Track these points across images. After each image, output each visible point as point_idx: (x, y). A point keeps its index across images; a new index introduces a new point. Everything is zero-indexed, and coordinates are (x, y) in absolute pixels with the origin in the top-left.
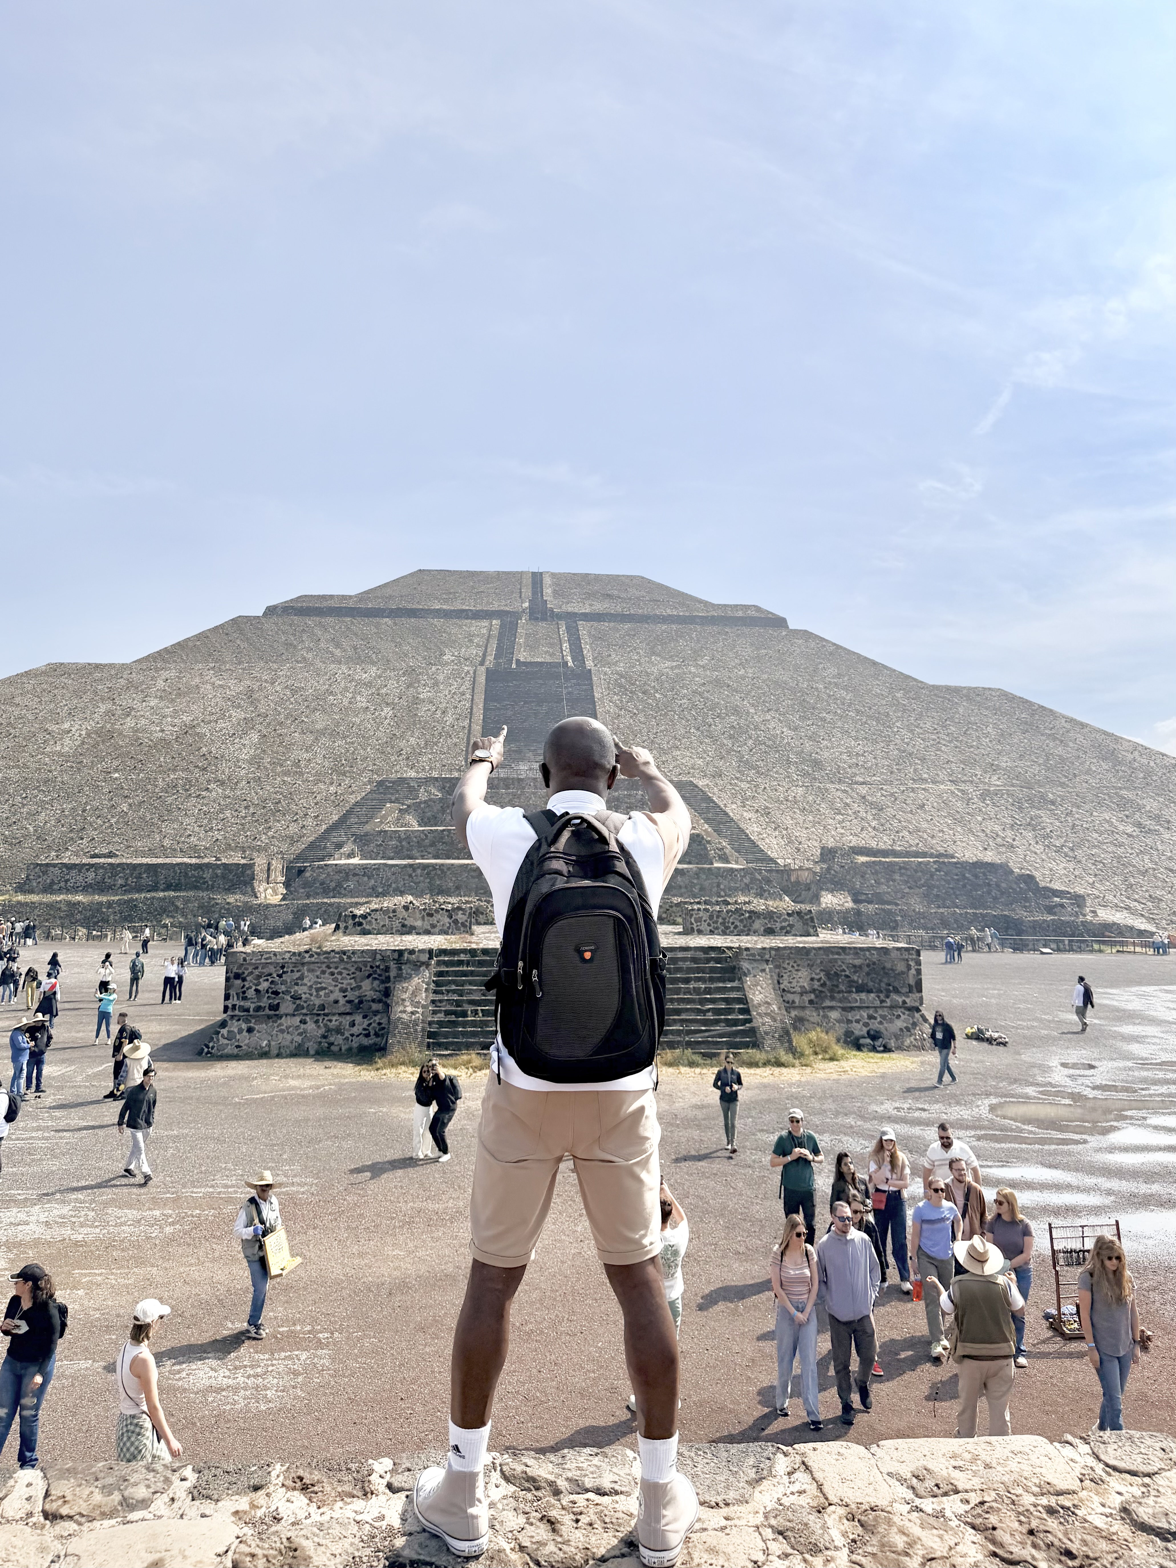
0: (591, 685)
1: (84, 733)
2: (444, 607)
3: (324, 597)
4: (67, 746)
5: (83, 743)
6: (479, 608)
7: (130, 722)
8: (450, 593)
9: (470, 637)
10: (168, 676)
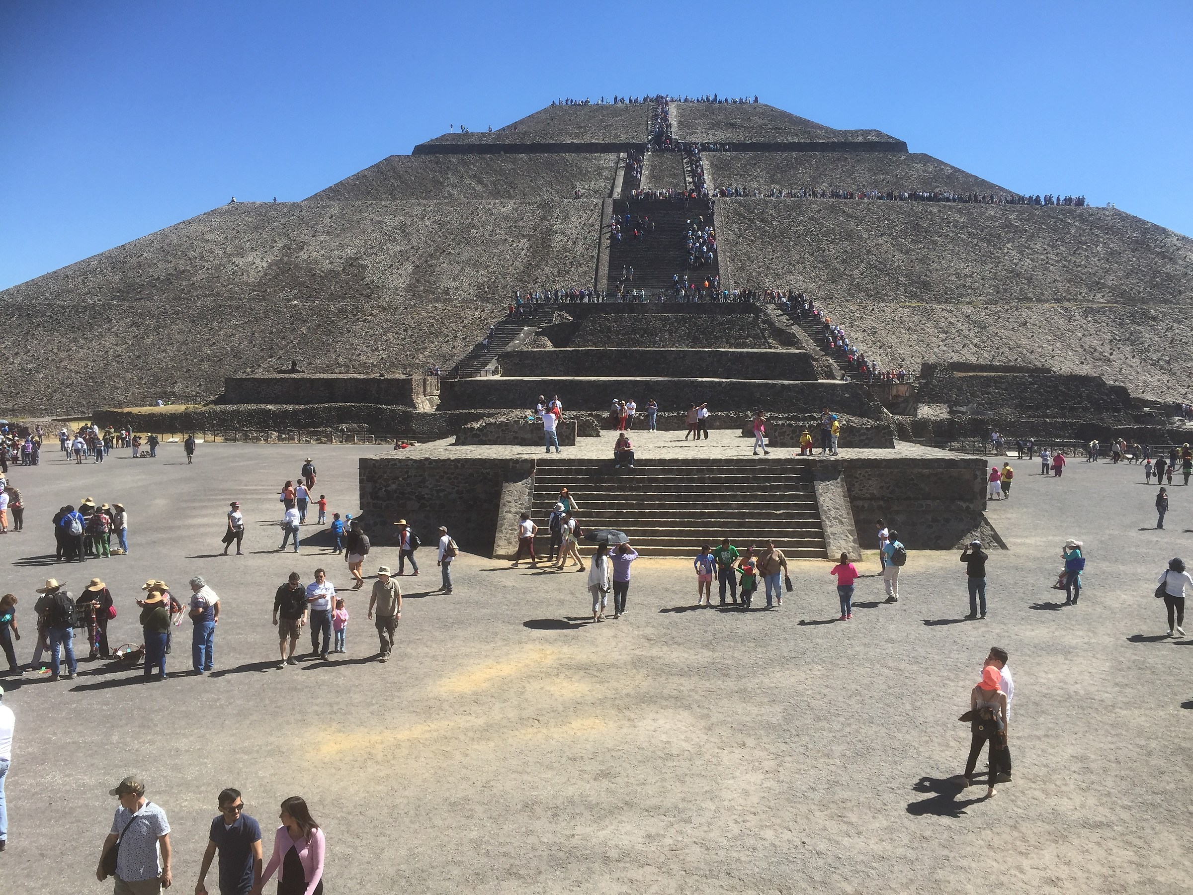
1: (265, 265)
2: (575, 141)
5: (266, 274)
6: (608, 141)
7: (303, 255)
8: (581, 127)
9: (599, 170)
10: (333, 213)
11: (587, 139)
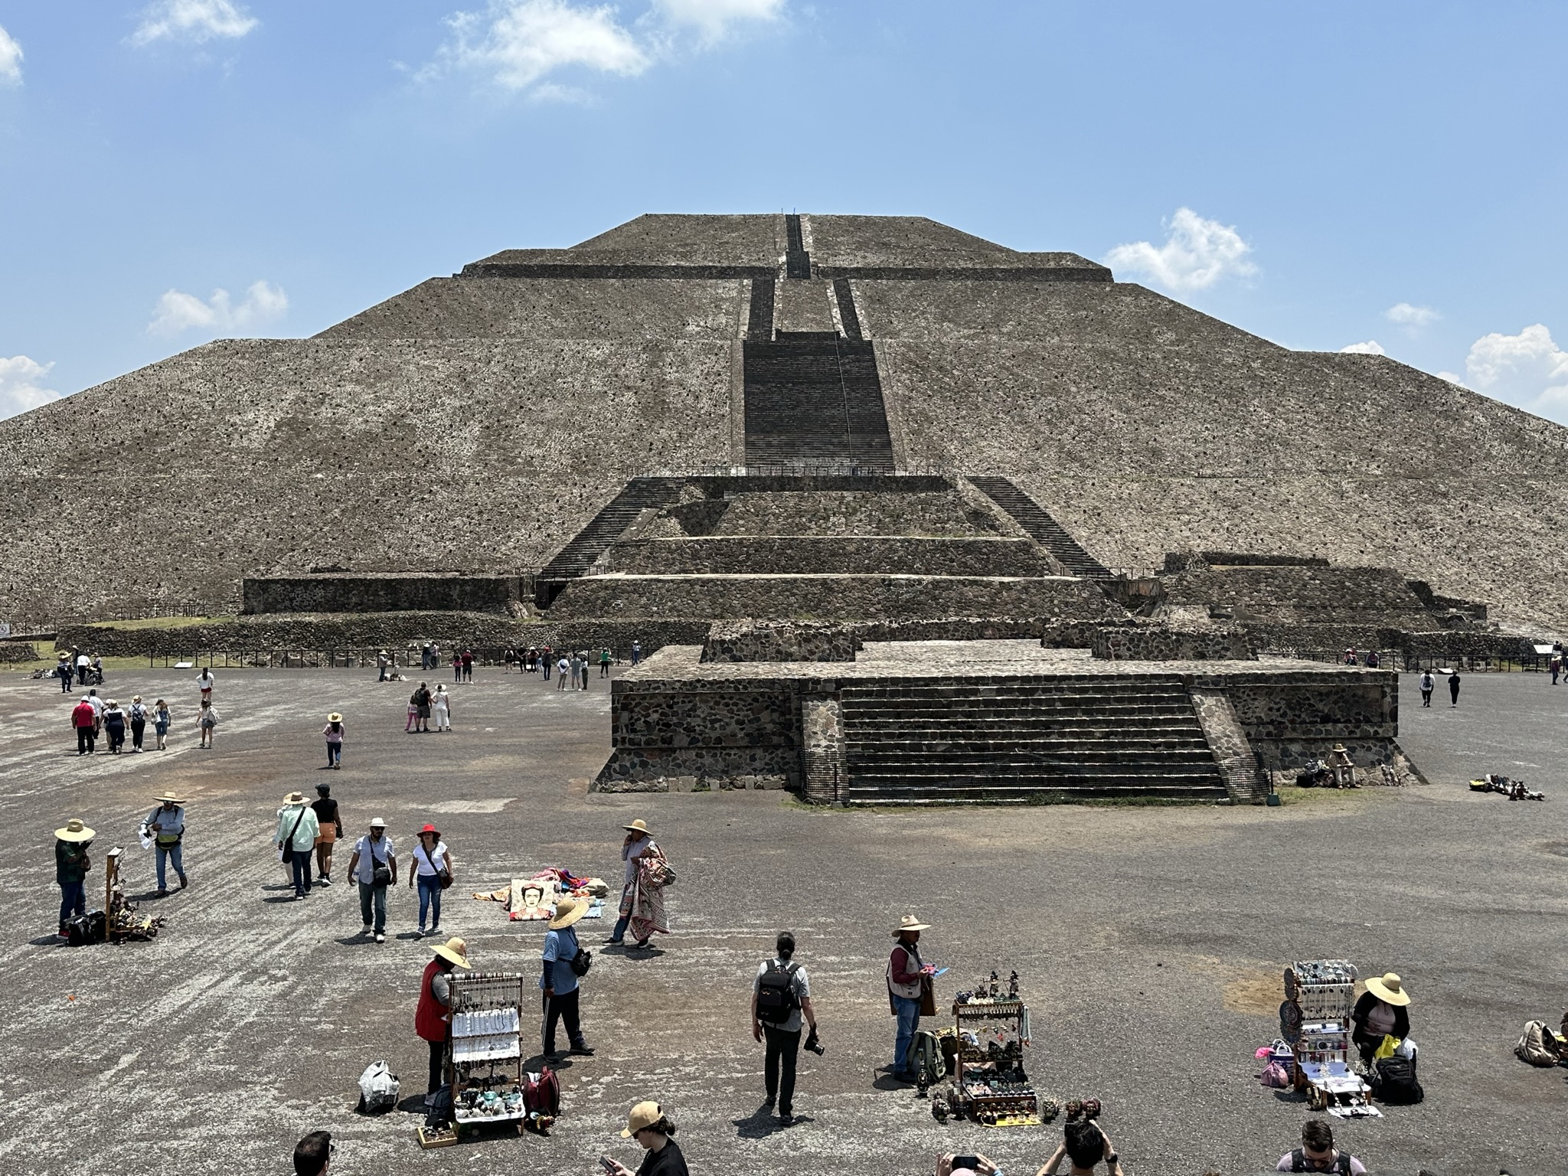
0: (873, 360)
1: (272, 425)
2: (682, 263)
3: (533, 253)
4: (256, 441)
5: (274, 438)
6: (725, 264)
7: (326, 412)
8: (687, 245)
9: (717, 303)
10: (362, 355)
11: (698, 261)
